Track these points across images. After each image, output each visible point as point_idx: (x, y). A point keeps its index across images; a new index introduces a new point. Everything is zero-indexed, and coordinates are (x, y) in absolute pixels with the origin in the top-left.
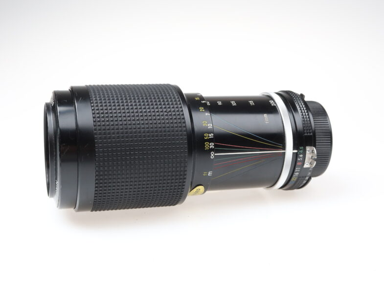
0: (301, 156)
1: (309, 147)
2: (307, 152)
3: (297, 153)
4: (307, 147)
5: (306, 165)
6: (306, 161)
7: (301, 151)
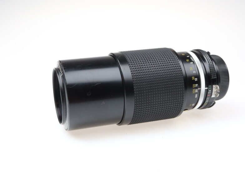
0: (210, 91)
1: (215, 85)
2: (214, 88)
3: (207, 89)
4: (213, 85)
5: (213, 96)
6: (213, 94)
7: (210, 88)
